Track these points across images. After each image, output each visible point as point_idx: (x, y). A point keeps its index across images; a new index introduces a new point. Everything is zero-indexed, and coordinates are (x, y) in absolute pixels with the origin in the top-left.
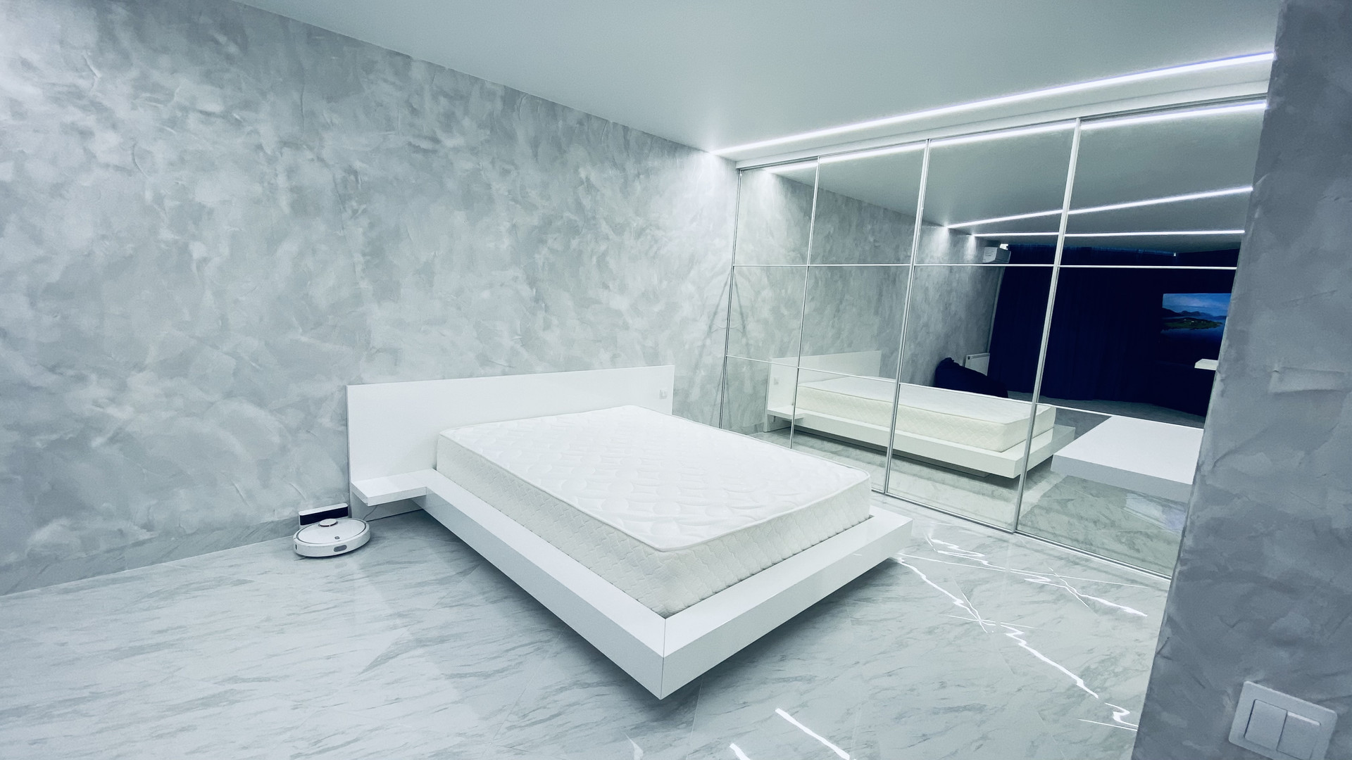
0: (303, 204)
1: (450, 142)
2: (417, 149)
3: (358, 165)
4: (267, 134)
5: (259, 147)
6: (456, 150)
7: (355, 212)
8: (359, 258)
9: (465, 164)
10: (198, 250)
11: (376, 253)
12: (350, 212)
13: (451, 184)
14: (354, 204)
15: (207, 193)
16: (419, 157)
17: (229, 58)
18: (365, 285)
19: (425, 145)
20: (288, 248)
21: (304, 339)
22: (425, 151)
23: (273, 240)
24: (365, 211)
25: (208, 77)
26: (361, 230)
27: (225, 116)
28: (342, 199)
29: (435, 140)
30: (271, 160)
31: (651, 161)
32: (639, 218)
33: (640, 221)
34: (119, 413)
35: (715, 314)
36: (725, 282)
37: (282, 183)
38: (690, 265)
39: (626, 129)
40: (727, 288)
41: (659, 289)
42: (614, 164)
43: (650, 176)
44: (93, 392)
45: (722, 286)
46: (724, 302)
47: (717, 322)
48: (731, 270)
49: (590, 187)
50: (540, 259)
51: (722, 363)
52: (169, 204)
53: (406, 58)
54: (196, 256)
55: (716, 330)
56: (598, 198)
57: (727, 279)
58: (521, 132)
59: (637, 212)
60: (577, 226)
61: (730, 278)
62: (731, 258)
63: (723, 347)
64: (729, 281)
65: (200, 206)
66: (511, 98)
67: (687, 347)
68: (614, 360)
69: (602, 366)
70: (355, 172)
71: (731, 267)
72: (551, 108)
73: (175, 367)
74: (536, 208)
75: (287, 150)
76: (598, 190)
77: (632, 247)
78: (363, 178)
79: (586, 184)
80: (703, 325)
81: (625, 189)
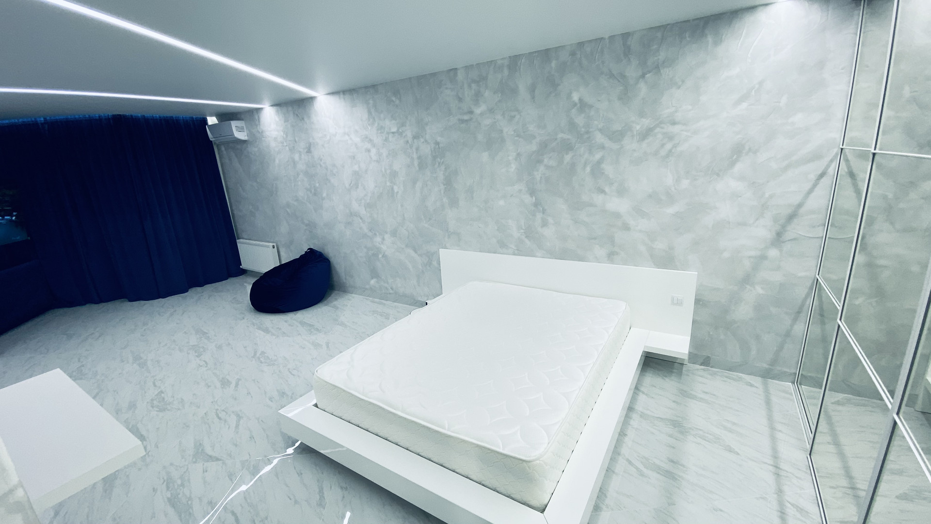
0: (422, 165)
1: (478, 111)
2: (462, 121)
3: (439, 139)
4: (409, 134)
5: (408, 142)
6: (482, 114)
7: (439, 163)
8: (442, 187)
9: (488, 121)
10: (396, 189)
11: (448, 183)
12: (437, 163)
13: (480, 137)
14: (439, 160)
15: (396, 167)
16: (463, 125)
17: (397, 106)
18: (445, 200)
19: (466, 117)
20: (419, 185)
21: (426, 225)
22: (467, 121)
23: (414, 182)
24: (443, 163)
25: (393, 118)
26: (442, 172)
27: (398, 131)
28: (434, 158)
29: (471, 112)
30: (411, 147)
31: (662, 55)
32: (644, 120)
33: (646, 122)
34: (384, 247)
35: (791, 217)
36: (820, 172)
37: (415, 156)
38: (735, 157)
39: (626, 36)
40: (826, 181)
41: (675, 189)
42: (611, 76)
43: (662, 71)
44: (378, 239)
45: (812, 177)
46: (819, 200)
47: (798, 229)
48: (837, 154)
49: (583, 106)
50: (538, 175)
51: (809, 284)
52: (388, 172)
53: (455, 70)
54: (396, 191)
55: (794, 239)
56: (592, 113)
57: (828, 166)
58: (523, 83)
59: (642, 114)
60: (570, 143)
61: (835, 165)
62: (839, 137)
63: (813, 263)
64: (832, 170)
65: (395, 171)
66: (514, 61)
67: (726, 255)
68: (611, 257)
69: (597, 260)
70: (437, 143)
71: (836, 150)
72: (546, 54)
73: (394, 233)
74: (534, 137)
75: (415, 140)
76: (591, 107)
77: (634, 150)
78: (441, 145)
79: (579, 105)
80: (762, 231)
81: (625, 97)
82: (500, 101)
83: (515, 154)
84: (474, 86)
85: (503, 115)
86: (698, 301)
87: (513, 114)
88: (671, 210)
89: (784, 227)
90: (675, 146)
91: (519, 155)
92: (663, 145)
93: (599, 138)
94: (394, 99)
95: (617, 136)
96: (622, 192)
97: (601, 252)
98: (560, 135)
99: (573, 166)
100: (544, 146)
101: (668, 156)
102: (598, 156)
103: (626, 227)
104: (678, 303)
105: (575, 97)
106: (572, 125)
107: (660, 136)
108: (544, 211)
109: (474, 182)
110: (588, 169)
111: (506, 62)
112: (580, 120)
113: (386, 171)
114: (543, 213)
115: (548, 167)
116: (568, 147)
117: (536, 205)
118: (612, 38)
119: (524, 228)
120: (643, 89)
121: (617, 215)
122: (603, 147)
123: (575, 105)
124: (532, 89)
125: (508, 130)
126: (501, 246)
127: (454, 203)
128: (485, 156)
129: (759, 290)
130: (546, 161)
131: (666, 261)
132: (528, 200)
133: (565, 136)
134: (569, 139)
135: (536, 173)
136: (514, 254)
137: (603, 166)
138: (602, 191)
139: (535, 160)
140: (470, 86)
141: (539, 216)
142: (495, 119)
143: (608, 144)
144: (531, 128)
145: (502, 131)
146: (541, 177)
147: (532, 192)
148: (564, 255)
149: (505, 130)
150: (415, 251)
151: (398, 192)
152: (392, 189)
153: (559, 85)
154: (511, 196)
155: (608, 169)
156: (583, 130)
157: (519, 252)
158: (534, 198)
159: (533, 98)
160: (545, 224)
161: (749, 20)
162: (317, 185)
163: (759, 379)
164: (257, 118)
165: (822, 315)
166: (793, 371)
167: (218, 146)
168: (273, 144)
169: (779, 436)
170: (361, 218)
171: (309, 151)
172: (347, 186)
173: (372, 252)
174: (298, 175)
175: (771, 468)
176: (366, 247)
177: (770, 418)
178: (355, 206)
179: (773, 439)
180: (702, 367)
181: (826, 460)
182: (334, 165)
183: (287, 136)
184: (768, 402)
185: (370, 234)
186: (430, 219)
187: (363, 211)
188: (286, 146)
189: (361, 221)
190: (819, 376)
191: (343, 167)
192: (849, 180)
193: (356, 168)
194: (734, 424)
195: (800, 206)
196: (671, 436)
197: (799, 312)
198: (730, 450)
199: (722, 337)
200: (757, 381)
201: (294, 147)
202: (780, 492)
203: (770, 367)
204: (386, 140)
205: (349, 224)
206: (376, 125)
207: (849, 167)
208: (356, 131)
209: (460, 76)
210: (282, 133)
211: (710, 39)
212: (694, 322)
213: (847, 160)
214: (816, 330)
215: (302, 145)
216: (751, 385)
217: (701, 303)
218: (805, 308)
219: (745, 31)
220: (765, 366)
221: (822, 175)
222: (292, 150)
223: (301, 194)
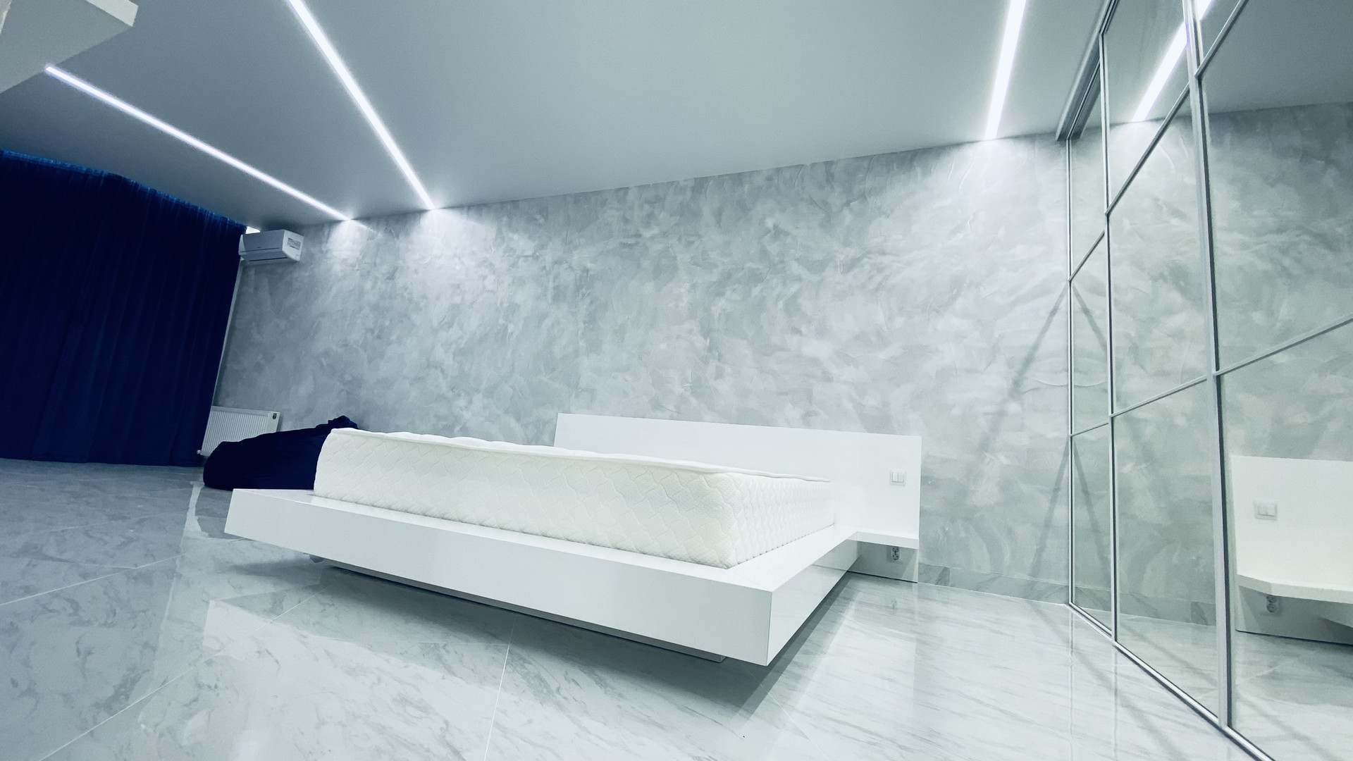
0: (558, 296)
1: (647, 234)
2: (625, 245)
3: (589, 265)
4: (549, 258)
5: (544, 268)
6: (652, 238)
7: (583, 295)
8: (581, 325)
9: (658, 246)
10: (511, 328)
11: (591, 319)
12: (580, 295)
13: (646, 264)
14: (584, 290)
15: (520, 298)
16: (626, 251)
17: (540, 225)
18: (582, 343)
19: (631, 241)
20: (547, 323)
21: (545, 379)
22: (631, 245)
23: (543, 318)
24: (589, 293)
25: (531, 238)
26: (585, 307)
27: (533, 256)
28: (578, 288)
29: (639, 236)
30: (548, 274)
31: (869, 183)
32: (848, 249)
33: (851, 252)
34: (467, 415)
35: (1028, 361)
36: (1051, 308)
37: (551, 285)
38: (955, 291)
39: (829, 164)
40: (1060, 318)
41: (888, 329)
42: (812, 202)
43: (868, 199)
44: (462, 402)
45: (1044, 313)
46: (1055, 340)
47: (1037, 375)
48: (1065, 289)
49: (778, 233)
50: (716, 311)
51: (1062, 448)
52: (505, 305)
53: (626, 189)
54: (509, 331)
55: (1037, 389)
56: (789, 240)
57: (1059, 301)
58: (707, 208)
59: (847, 243)
60: (760, 274)
61: (1065, 301)
63: (1062, 419)
64: (1064, 306)
65: (516, 304)
66: (700, 184)
67: (956, 412)
68: (807, 419)
69: (789, 424)
70: (586, 270)
72: (738, 179)
73: (490, 393)
74: (715, 266)
75: (556, 266)
76: (787, 234)
77: (838, 283)
78: (591, 273)
79: (773, 232)
80: (996, 379)
81: (828, 222)
82: (677, 224)
83: (689, 285)
84: (647, 207)
85: (679, 240)
86: (925, 480)
87: (692, 239)
88: (883, 355)
89: (1021, 374)
90: (886, 278)
91: (694, 286)
92: (871, 278)
93: (796, 269)
94: (538, 217)
95: (818, 267)
96: (822, 332)
97: (793, 412)
98: (748, 265)
99: (762, 300)
100: (727, 277)
101: (877, 290)
102: (794, 289)
103: (827, 378)
104: (897, 482)
105: (770, 223)
106: (764, 254)
107: (867, 267)
108: (720, 358)
109: (628, 319)
110: (781, 304)
111: (691, 184)
112: (774, 248)
113: (502, 304)
114: (719, 360)
115: (729, 301)
116: (756, 278)
117: (710, 349)
118: (814, 165)
119: (690, 381)
120: (848, 217)
121: (815, 362)
122: (800, 279)
123: (769, 231)
124: (718, 214)
125: (684, 257)
126: (656, 407)
127: (594, 347)
128: (649, 287)
129: (1003, 459)
130: (728, 293)
131: (880, 422)
132: (701, 342)
133: (754, 266)
134: (758, 269)
135: (713, 308)
136: (672, 418)
137: (800, 301)
138: (798, 332)
139: (715, 292)
140: (641, 207)
141: (713, 364)
142: (668, 244)
143: (806, 275)
144: (714, 255)
145: (675, 258)
146: (720, 314)
147: (707, 332)
148: (744, 417)
149: (680, 257)
150: (518, 419)
151: (512, 333)
152: (506, 328)
153: (750, 210)
154: (678, 337)
155: (806, 304)
156: (777, 259)
157: (679, 415)
158: (708, 340)
159: (719, 222)
160: (720, 375)
161: (956, 154)
162: (387, 323)
164: (327, 232)
165: (1086, 492)
166: (1063, 583)
170: (442, 371)
171: (391, 277)
172: (435, 324)
173: (445, 423)
174: (361, 309)
175: (1066, 648)
176: (436, 416)
177: (1046, 620)
178: (439, 354)
182: (424, 297)
183: (364, 257)
185: (450, 394)
186: (554, 370)
187: (448, 361)
188: (358, 270)
189: (440, 374)
190: (1100, 588)
191: (438, 299)
192: (1084, 316)
193: (457, 300)
195: (1035, 347)
197: (1057, 490)
198: (1001, 633)
199: (963, 534)
200: (1020, 601)
201: (369, 272)
202: (1087, 663)
203: (1034, 579)
204: (514, 265)
205: (419, 379)
206: (505, 245)
208: (474, 253)
209: (631, 196)
211: (919, 170)
212: (922, 512)
213: (1078, 295)
214: (1081, 514)
215: (384, 269)
217: (930, 482)
218: (1063, 482)
219: (953, 165)
220: (1027, 578)
221: (1054, 312)
222: (365, 275)
223: (356, 336)
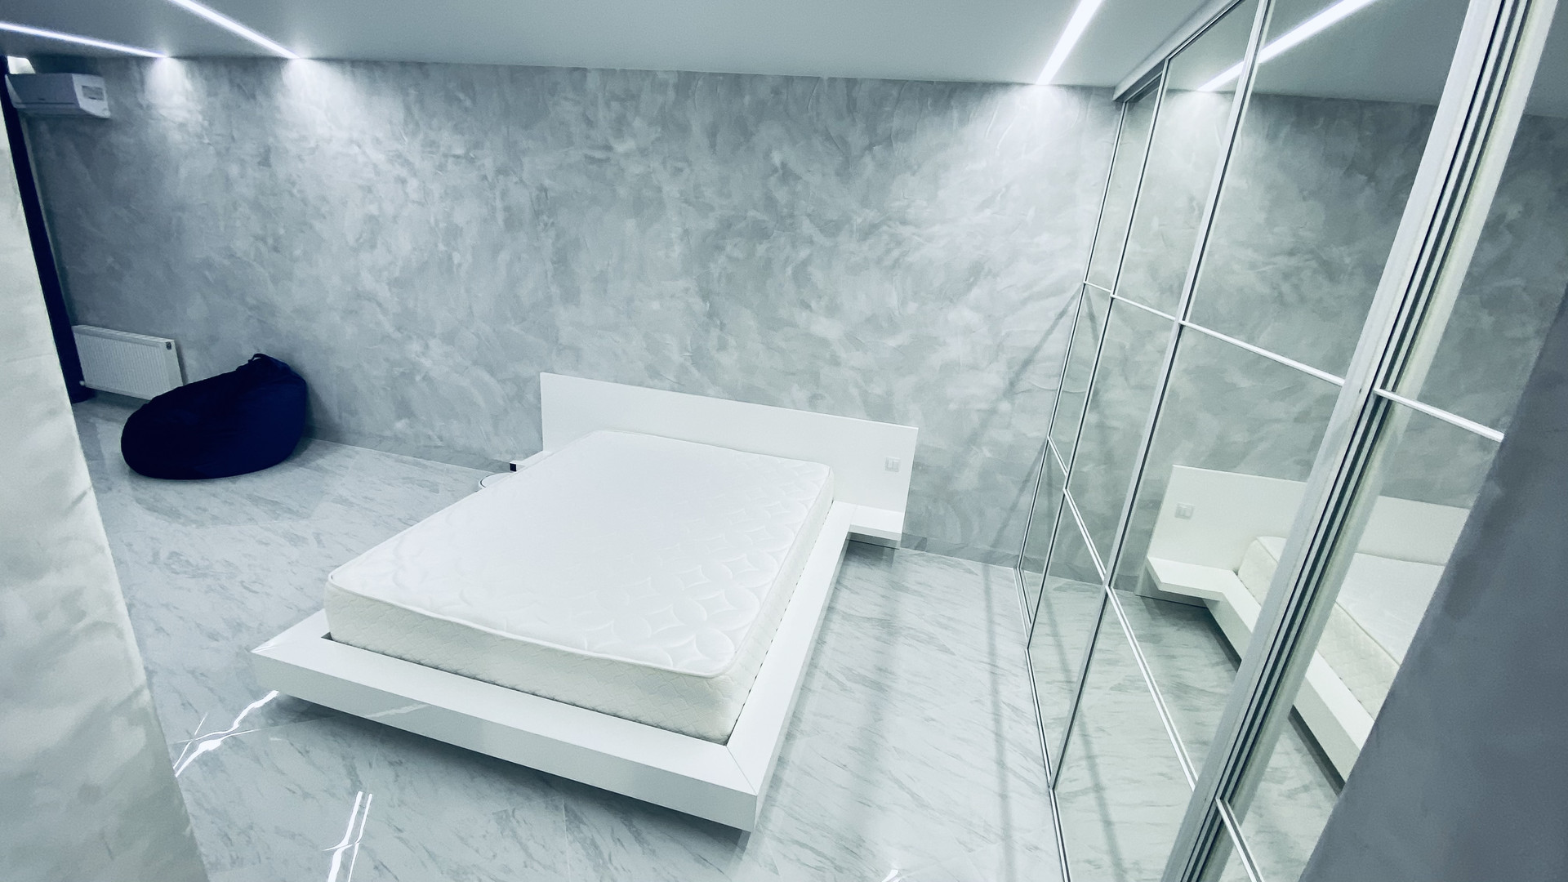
0: (512, 222)
1: (620, 148)
2: (592, 160)
3: (547, 182)
4: (488, 163)
5: (485, 178)
6: (627, 155)
7: (546, 225)
8: (549, 266)
9: (635, 169)
10: (456, 258)
11: (562, 260)
12: (542, 224)
13: (622, 192)
14: (545, 218)
15: (460, 218)
16: (594, 168)
17: (466, 110)
18: (555, 290)
19: (598, 155)
20: (504, 256)
21: (516, 329)
22: (600, 161)
23: (496, 249)
24: (553, 223)
25: (457, 129)
26: (550, 241)
27: (466, 156)
28: (537, 214)
29: (608, 148)
30: (492, 187)
31: (896, 123)
32: (867, 211)
33: (871, 215)
34: (427, 363)
35: (1027, 363)
36: (1060, 310)
37: (499, 204)
38: (972, 280)
39: (851, 83)
40: (1067, 321)
41: (900, 314)
42: (828, 138)
43: (894, 145)
44: (415, 347)
45: (1053, 315)
46: (1056, 345)
47: (1034, 378)
48: (1079, 289)
49: (786, 174)
50: (715, 269)
51: (1039, 447)
52: (442, 225)
53: (583, 71)
54: (456, 262)
55: (1029, 391)
56: (799, 188)
57: (1068, 305)
58: (698, 119)
59: (865, 202)
60: (766, 228)
61: (1076, 303)
62: (1083, 268)
63: (1044, 422)
64: (1073, 309)
65: (457, 226)
66: (686, 81)
67: (952, 406)
68: (814, 402)
69: (795, 405)
70: (545, 190)
71: (1079, 285)
72: (736, 82)
73: (449, 338)
74: (712, 209)
75: (501, 177)
76: (798, 178)
77: (852, 253)
78: (551, 194)
79: (781, 172)
80: (994, 378)
81: (846, 170)
82: (658, 139)
83: (680, 230)
84: (615, 105)
85: (664, 163)
86: (917, 466)
87: (680, 165)
88: (892, 342)
89: (1018, 375)
90: (904, 254)
91: (686, 232)
92: (888, 251)
93: (807, 227)
94: (461, 96)
95: (832, 228)
96: (833, 310)
97: (801, 395)
98: (752, 213)
99: (769, 262)
100: (726, 225)
101: (893, 267)
102: (804, 253)
103: (835, 362)
104: (892, 468)
105: (777, 158)
106: (770, 202)
107: (885, 237)
108: (722, 326)
109: (608, 265)
110: (789, 271)
111: (673, 80)
112: (781, 195)
113: (437, 224)
114: (721, 330)
115: (730, 258)
116: (761, 233)
117: (711, 315)
118: (832, 80)
119: (690, 350)
120: (868, 165)
121: (824, 342)
122: (812, 242)
123: (775, 170)
124: (712, 133)
125: (671, 190)
126: (652, 375)
127: (570, 296)
128: (630, 225)
129: (987, 453)
130: (729, 248)
131: (882, 411)
132: (699, 306)
133: (760, 216)
134: (764, 221)
135: (712, 265)
136: (673, 390)
137: (810, 269)
138: (806, 306)
139: (712, 245)
140: (608, 105)
141: (715, 333)
142: (649, 167)
143: (819, 238)
144: (709, 193)
145: (659, 190)
146: (720, 276)
147: (706, 295)
148: (749, 395)
149: (666, 189)
150: (492, 373)
151: (460, 265)
152: (450, 258)
153: (752, 134)
154: (672, 296)
155: (817, 274)
156: (785, 210)
157: (680, 387)
158: (708, 304)
159: (713, 146)
160: (722, 346)
161: (1001, 99)
162: (282, 231)
163: (979, 565)
164: (137, 76)
165: (1050, 485)
166: (1017, 553)
167: (30, 121)
168: (175, 137)
169: (998, 629)
170: (380, 305)
171: (265, 160)
172: (351, 239)
173: (401, 370)
174: (235, 206)
175: (988, 667)
176: (387, 360)
177: (989, 608)
178: (368, 282)
179: (991, 634)
180: (917, 552)
181: (1045, 653)
182: (324, 199)
183: (211, 124)
184: (988, 591)
185: (397, 335)
186: (524, 319)
187: (384, 292)
188: (209, 144)
189: (378, 310)
190: (1042, 558)
191: (345, 204)
192: (1088, 323)
193: (373, 209)
194: (950, 619)
195: (1037, 349)
196: (878, 639)
197: (1026, 481)
198: (945, 650)
199: (942, 512)
200: (977, 566)
201: (228, 149)
202: (995, 692)
203: (992, 549)
204: (441, 167)
205: (349, 313)
206: (421, 136)
207: (1090, 307)
208: (377, 141)
209: (593, 82)
210: (200, 118)
211: (955, 114)
212: (911, 493)
213: (1089, 299)
214: (1042, 503)
215: (249, 148)
216: (971, 572)
217: (920, 468)
218: (1034, 475)
219: (996, 112)
220: (989, 548)
221: (1062, 314)
222: (223, 155)
223: (241, 245)
